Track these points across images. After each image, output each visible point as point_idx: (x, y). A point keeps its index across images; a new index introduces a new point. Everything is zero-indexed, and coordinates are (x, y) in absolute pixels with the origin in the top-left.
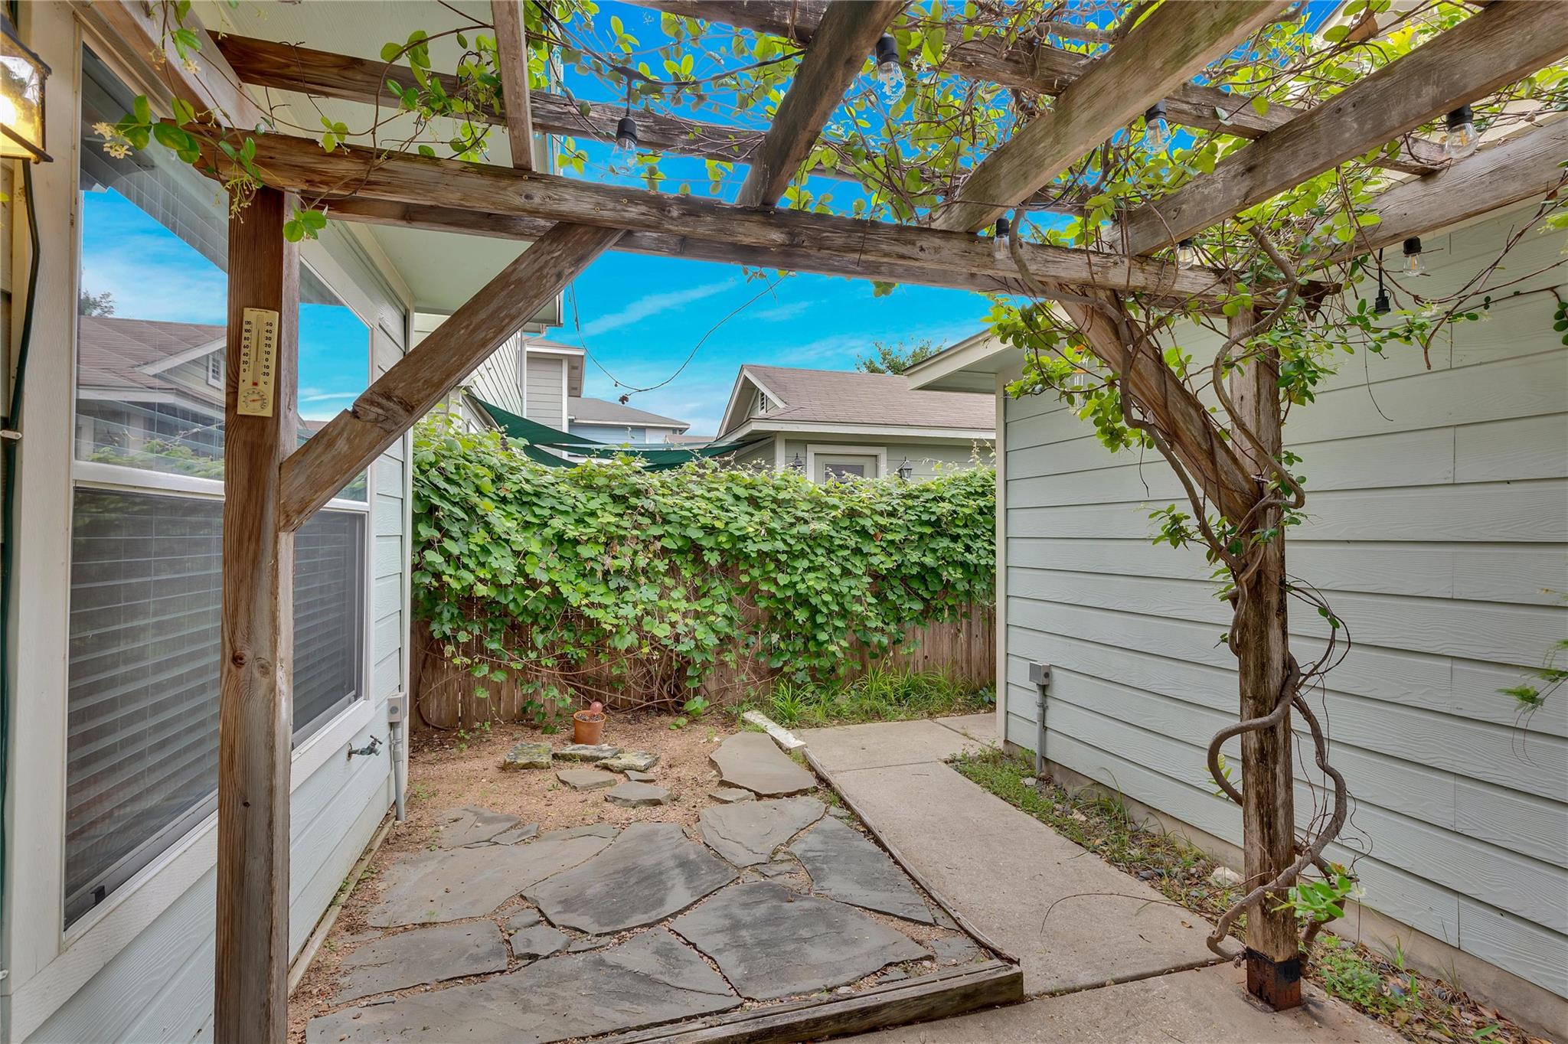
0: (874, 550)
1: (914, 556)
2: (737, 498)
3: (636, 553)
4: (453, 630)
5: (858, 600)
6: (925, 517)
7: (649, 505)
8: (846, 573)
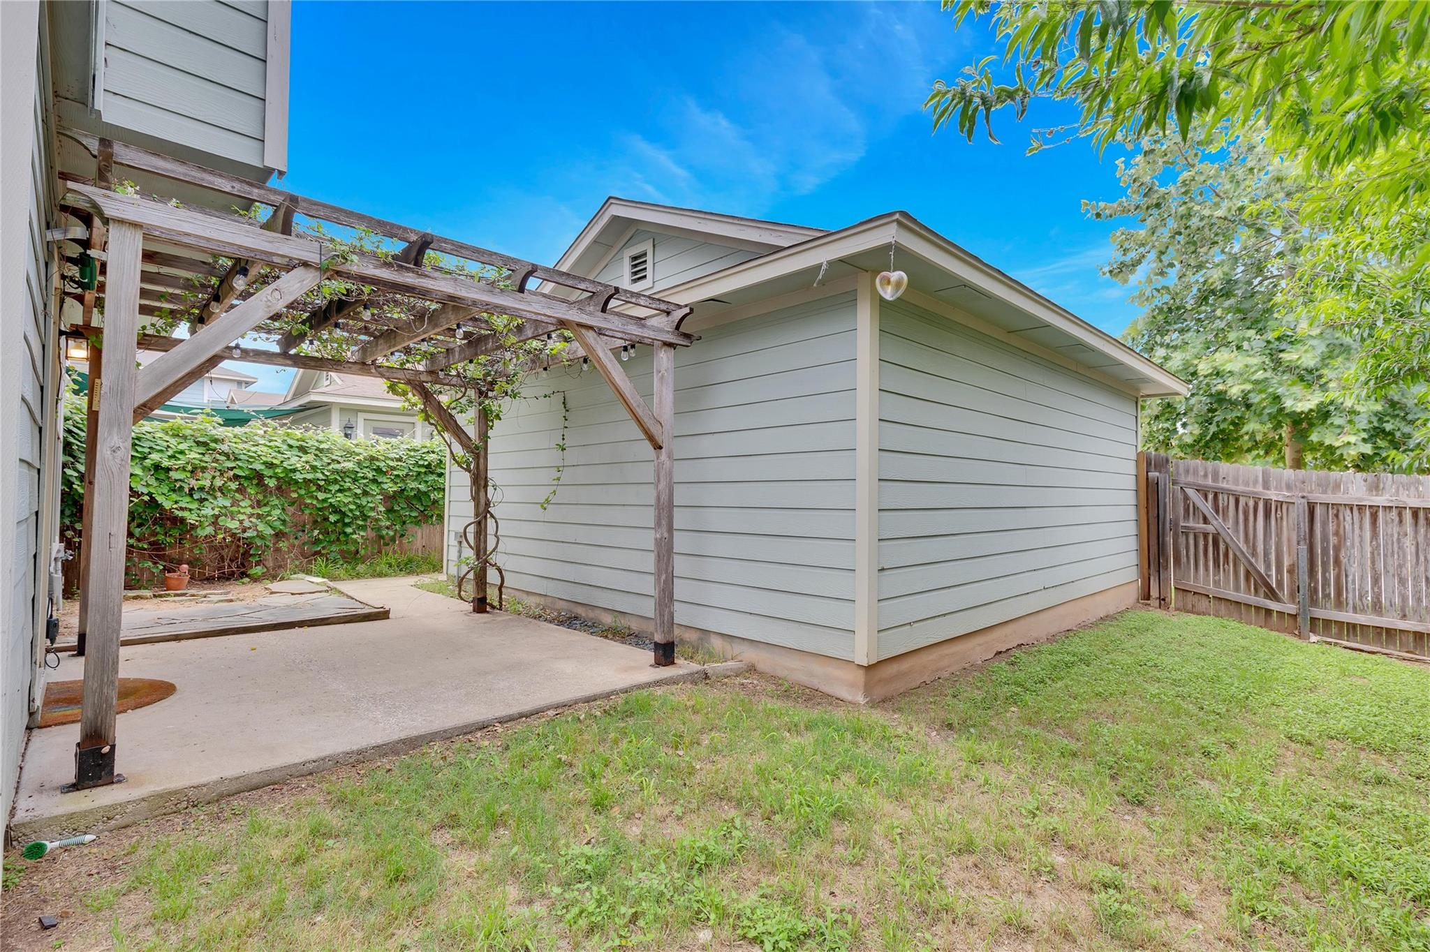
0: (385, 480)
1: (413, 485)
2: (291, 446)
3: (214, 477)
4: (71, 522)
5: (373, 509)
6: (421, 463)
7: (225, 448)
8: (365, 493)
